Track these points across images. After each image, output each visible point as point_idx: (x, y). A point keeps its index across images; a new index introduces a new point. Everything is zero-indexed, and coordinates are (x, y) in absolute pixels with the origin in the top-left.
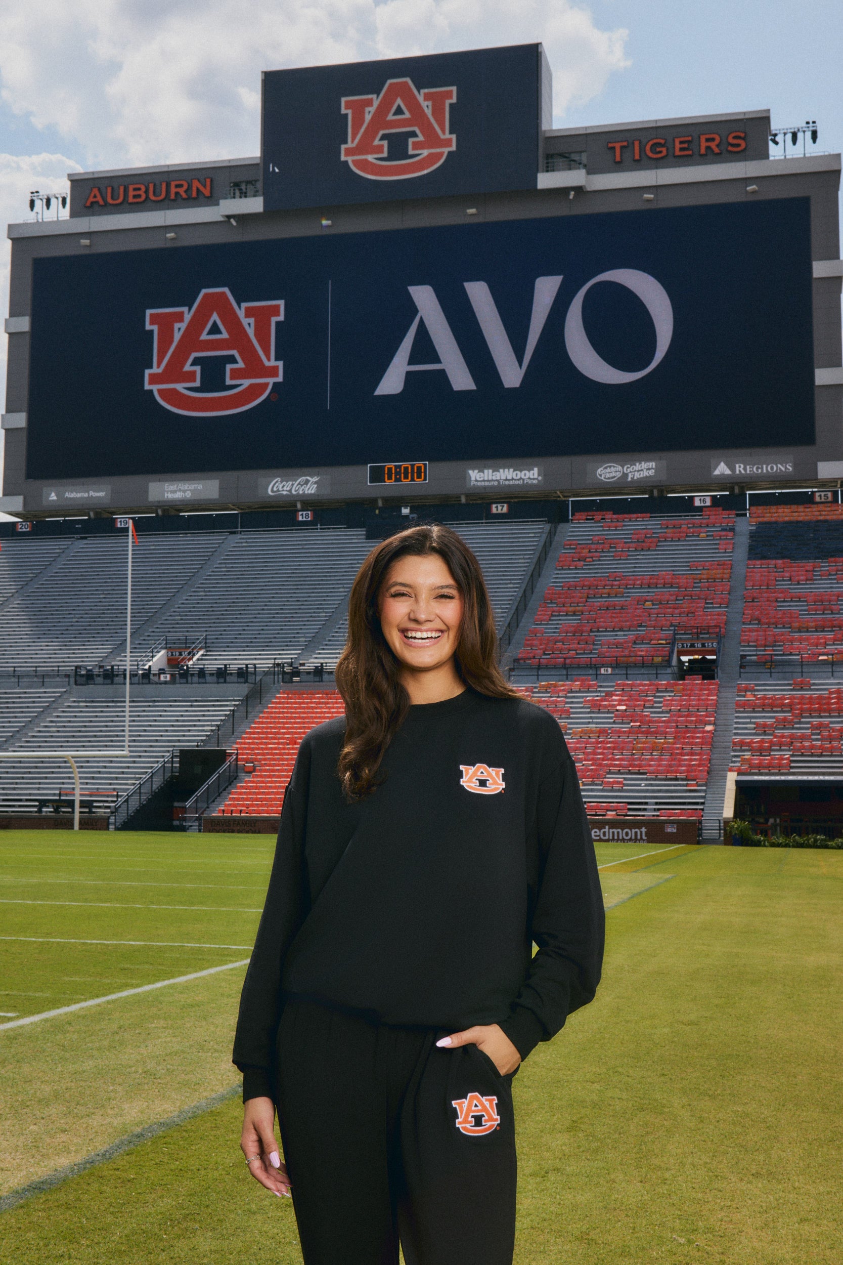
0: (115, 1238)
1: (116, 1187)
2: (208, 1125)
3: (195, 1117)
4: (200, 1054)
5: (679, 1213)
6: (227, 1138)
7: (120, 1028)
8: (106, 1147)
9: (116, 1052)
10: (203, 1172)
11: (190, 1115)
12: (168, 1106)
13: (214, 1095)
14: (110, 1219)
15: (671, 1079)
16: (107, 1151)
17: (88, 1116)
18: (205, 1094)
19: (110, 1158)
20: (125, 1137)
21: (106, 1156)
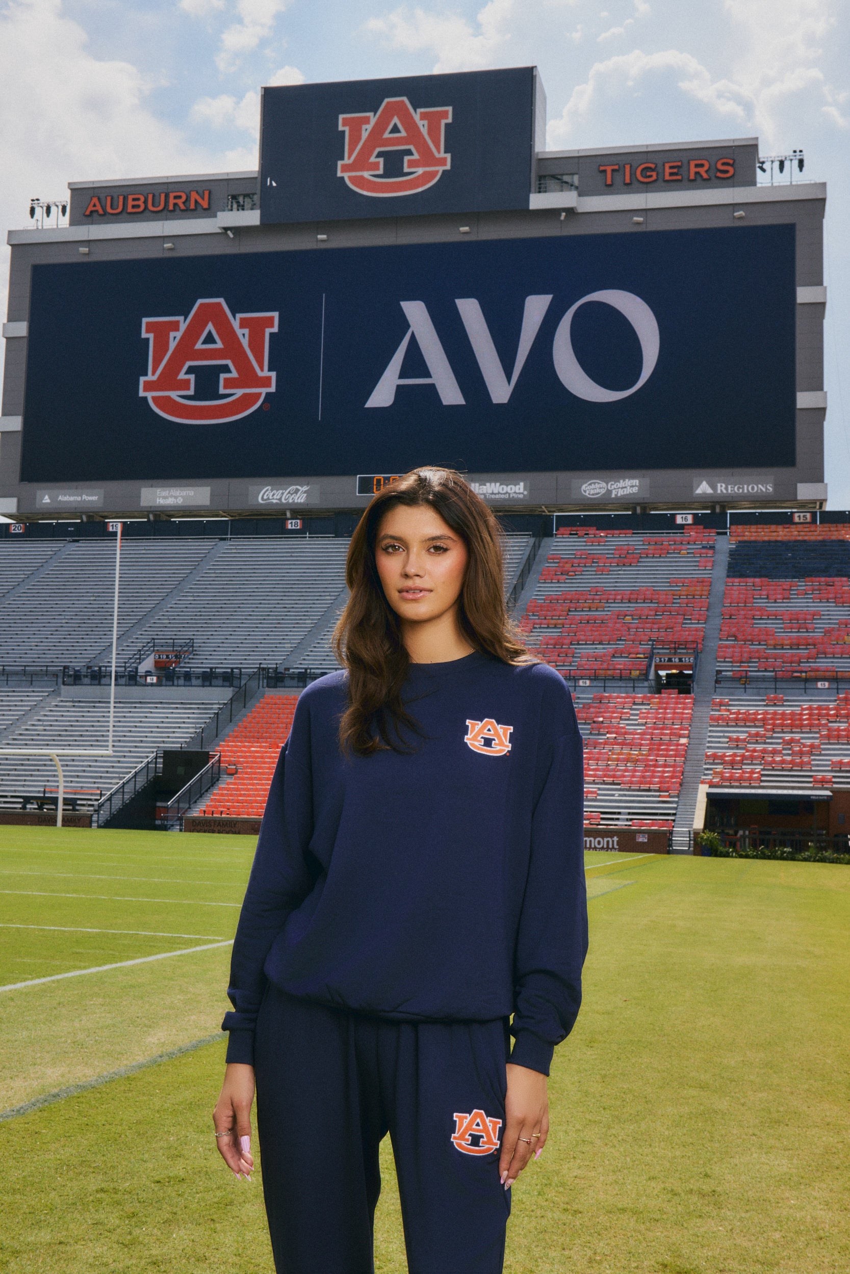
0: (14, 1179)
1: (23, 1138)
2: (123, 1088)
3: (112, 1080)
4: (130, 1029)
5: (539, 1170)
6: (137, 1099)
7: (59, 1004)
8: (22, 1104)
9: (50, 1025)
10: (108, 1127)
11: (107, 1079)
12: (89, 1071)
13: (134, 1063)
14: (11, 1163)
15: (569, 1060)
16: (22, 1108)
17: (12, 1078)
18: (125, 1062)
19: (24, 1113)
20: (42, 1096)
21: (20, 1112)
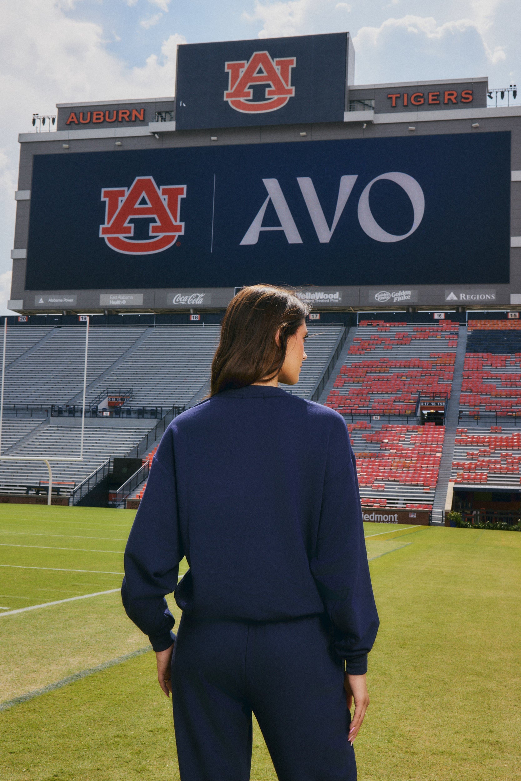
0: (62, 728)
1: (63, 702)
2: (119, 671)
3: (111, 666)
4: (116, 633)
5: (386, 726)
6: (129, 679)
7: (70, 617)
8: (58, 681)
9: (67, 631)
10: (113, 696)
11: (108, 666)
12: (96, 661)
13: (123, 656)
14: (58, 718)
15: (392, 656)
16: (59, 683)
17: (49, 664)
18: (117, 655)
19: (60, 687)
20: (70, 676)
21: (58, 686)
